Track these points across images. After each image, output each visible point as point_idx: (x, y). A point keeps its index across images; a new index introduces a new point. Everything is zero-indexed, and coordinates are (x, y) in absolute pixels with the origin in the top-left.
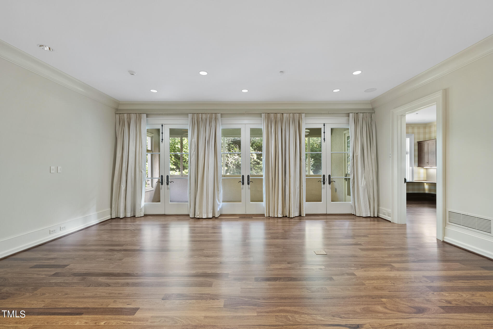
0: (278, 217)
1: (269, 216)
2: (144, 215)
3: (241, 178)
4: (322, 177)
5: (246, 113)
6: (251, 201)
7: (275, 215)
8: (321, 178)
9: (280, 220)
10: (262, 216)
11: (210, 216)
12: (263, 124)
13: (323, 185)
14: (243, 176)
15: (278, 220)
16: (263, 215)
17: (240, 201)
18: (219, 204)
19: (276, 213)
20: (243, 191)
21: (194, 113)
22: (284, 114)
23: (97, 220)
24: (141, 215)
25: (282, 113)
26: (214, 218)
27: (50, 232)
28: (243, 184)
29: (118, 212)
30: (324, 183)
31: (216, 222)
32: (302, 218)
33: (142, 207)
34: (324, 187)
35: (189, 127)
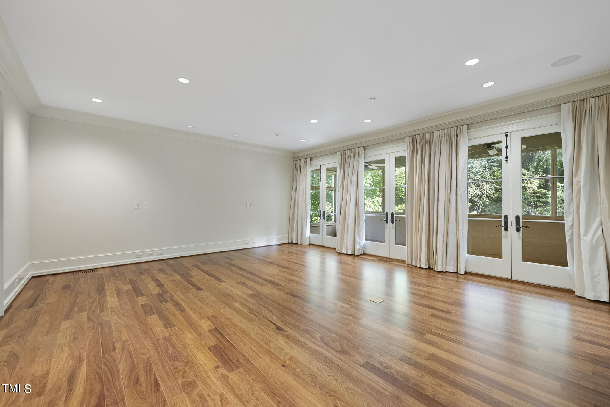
0: (420, 267)
1: (412, 265)
2: (309, 244)
3: (385, 215)
4: (503, 219)
5: (389, 140)
6: (396, 244)
7: (418, 264)
8: (502, 221)
9: (423, 272)
10: (402, 262)
11: (350, 253)
12: (406, 151)
13: (504, 233)
14: (387, 214)
15: (420, 271)
16: (404, 262)
17: (384, 242)
18: (359, 241)
19: (418, 262)
20: (387, 231)
21: (341, 150)
22: (434, 132)
23: (277, 242)
24: (306, 243)
25: (432, 131)
26: (353, 255)
27: (247, 243)
28: (387, 222)
29: (292, 239)
30: (506, 229)
31: (356, 260)
32: (459, 276)
33: (307, 237)
34: (506, 235)
35: (337, 165)
